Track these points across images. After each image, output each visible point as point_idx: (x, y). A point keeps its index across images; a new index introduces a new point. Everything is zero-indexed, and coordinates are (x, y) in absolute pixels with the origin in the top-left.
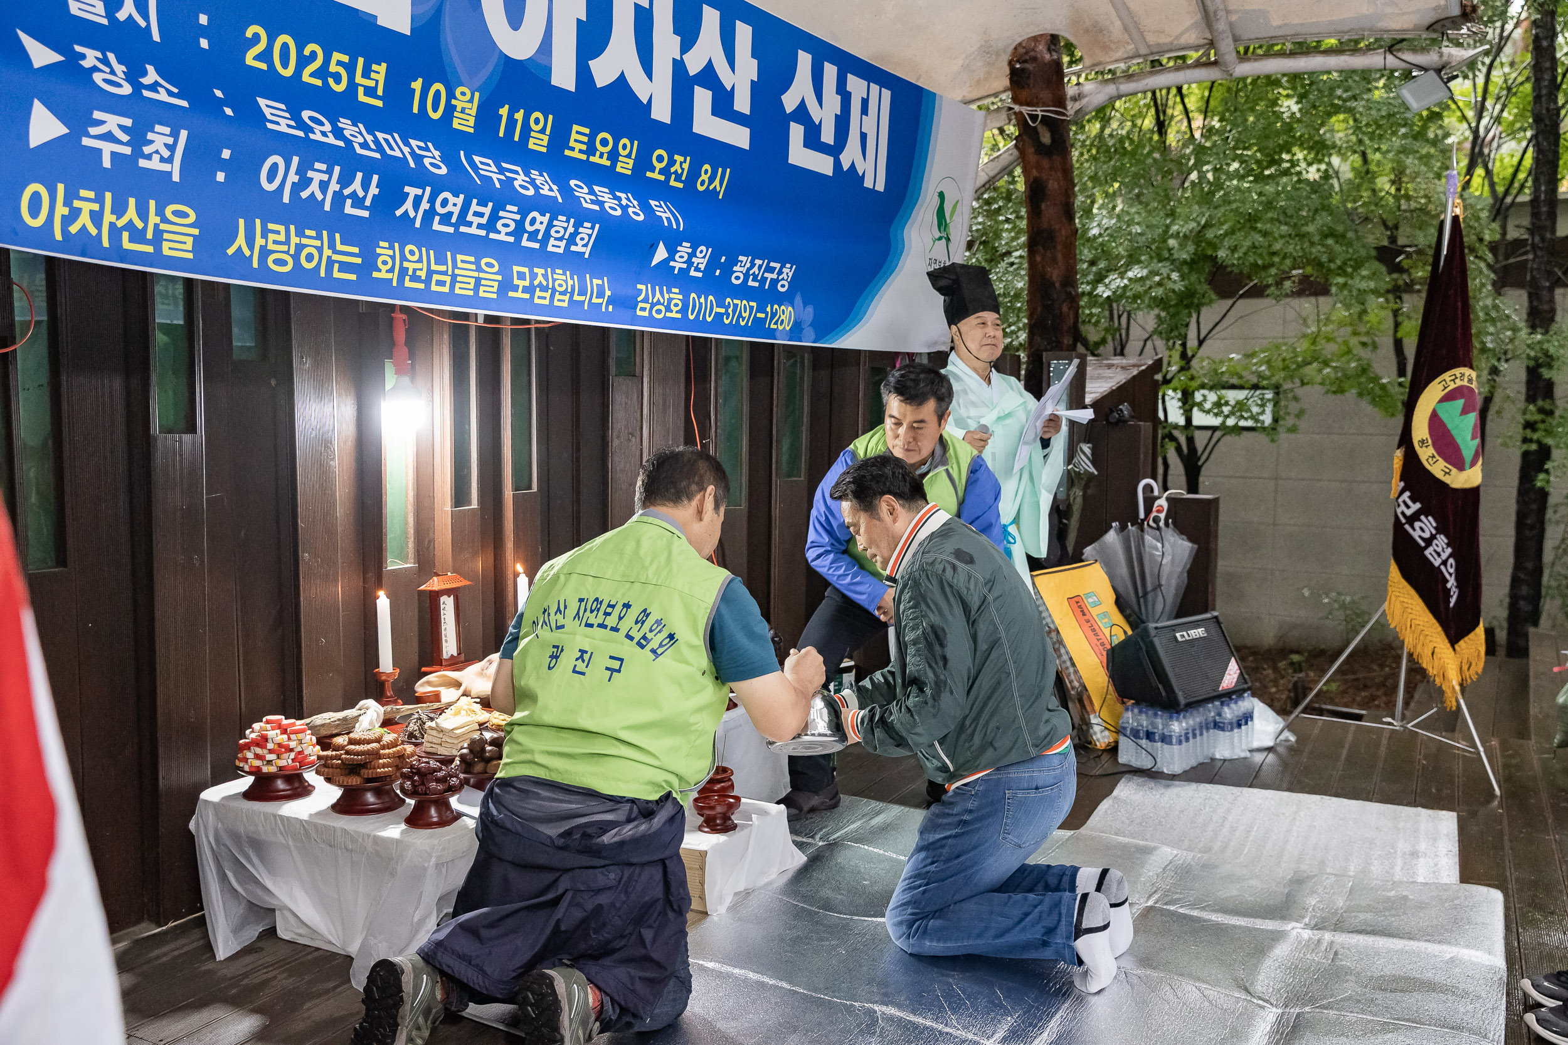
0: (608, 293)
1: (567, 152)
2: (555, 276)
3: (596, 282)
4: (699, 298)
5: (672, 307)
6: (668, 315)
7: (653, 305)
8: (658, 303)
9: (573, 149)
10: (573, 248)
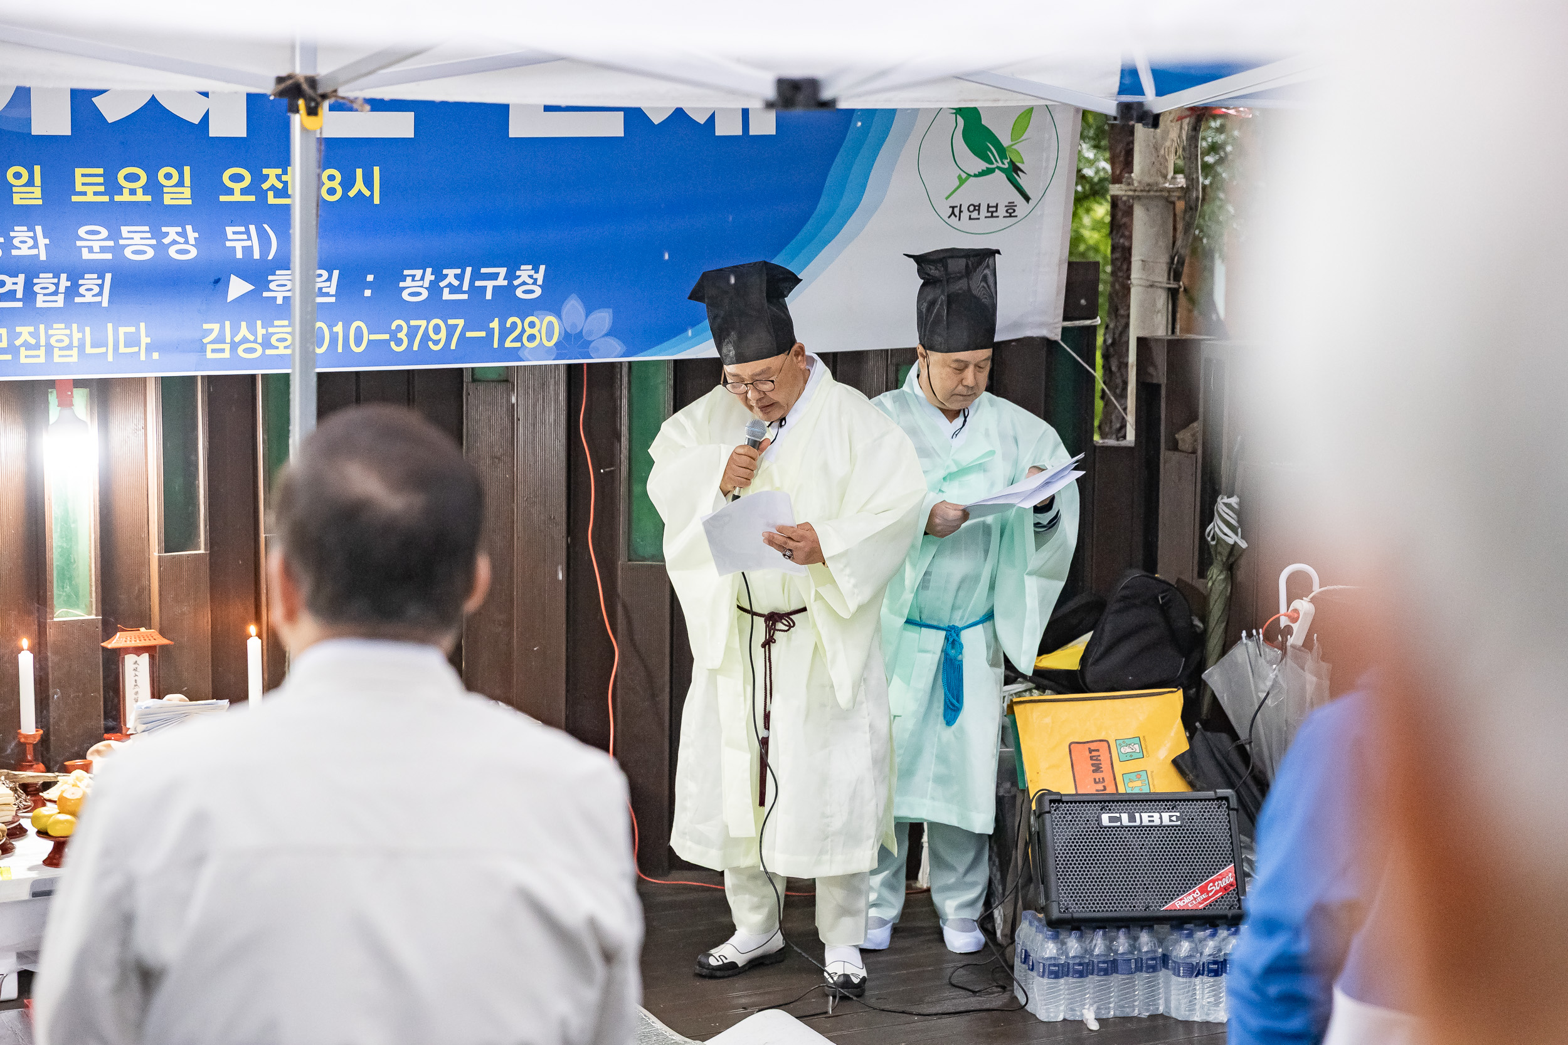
0: (145, 340)
1: (75, 199)
2: (51, 332)
3: (122, 330)
4: (330, 327)
5: (273, 341)
6: (268, 352)
7: (234, 346)
8: (245, 340)
9: (85, 194)
10: (77, 300)
